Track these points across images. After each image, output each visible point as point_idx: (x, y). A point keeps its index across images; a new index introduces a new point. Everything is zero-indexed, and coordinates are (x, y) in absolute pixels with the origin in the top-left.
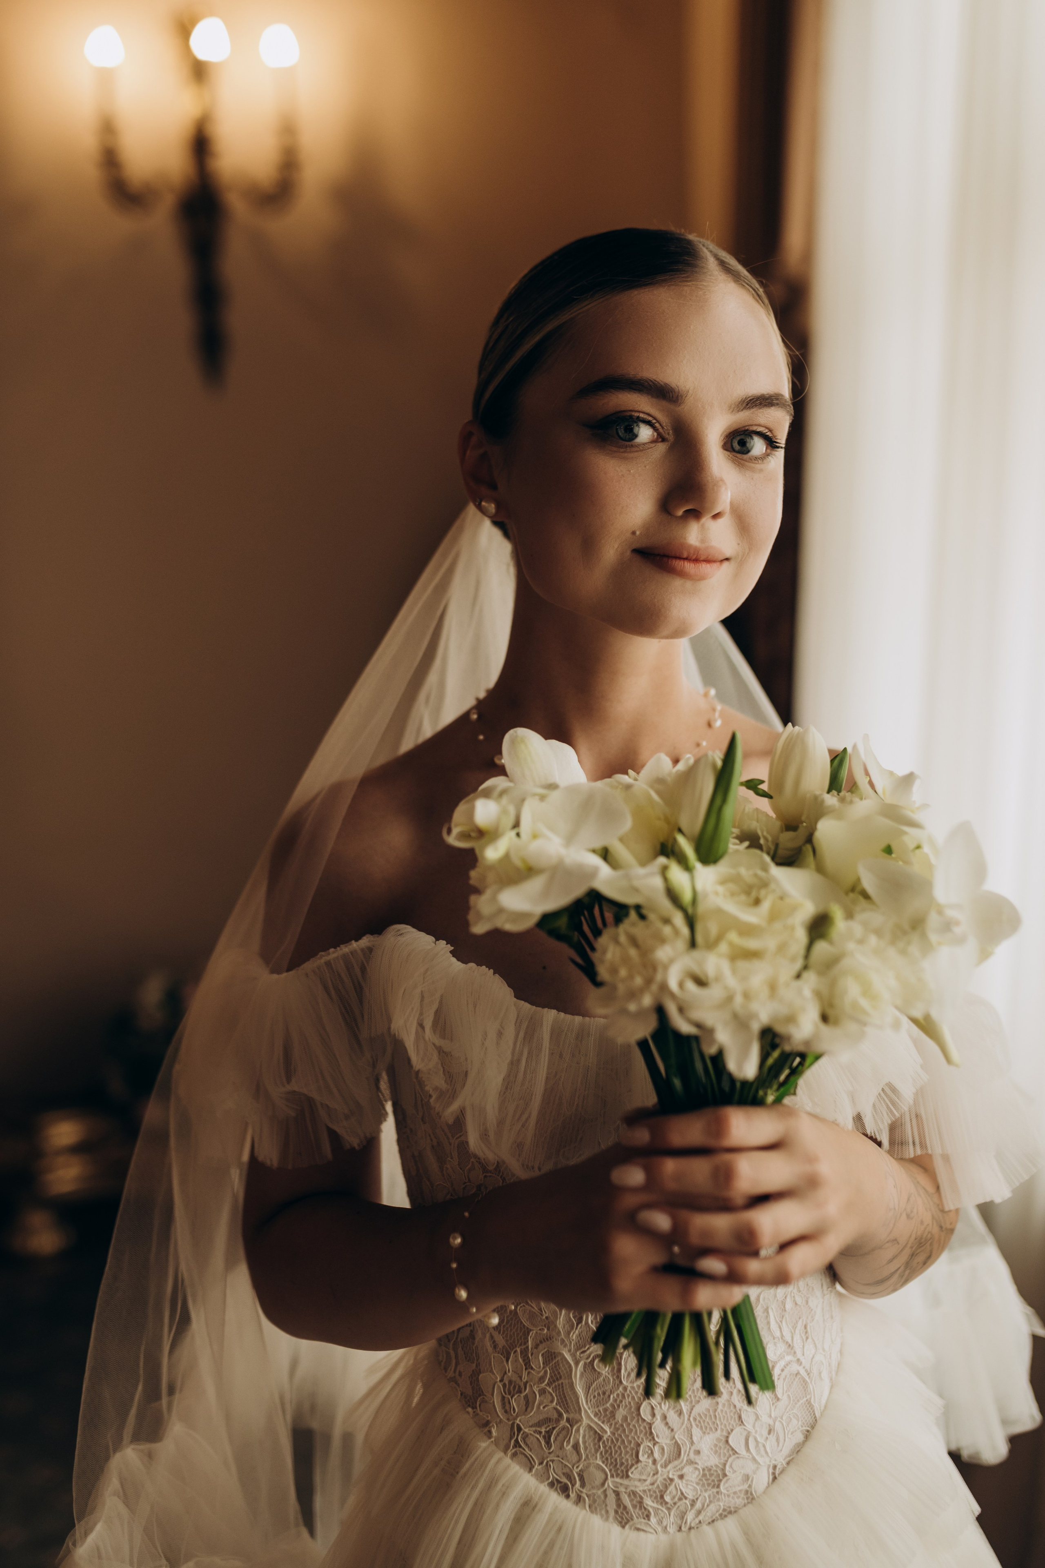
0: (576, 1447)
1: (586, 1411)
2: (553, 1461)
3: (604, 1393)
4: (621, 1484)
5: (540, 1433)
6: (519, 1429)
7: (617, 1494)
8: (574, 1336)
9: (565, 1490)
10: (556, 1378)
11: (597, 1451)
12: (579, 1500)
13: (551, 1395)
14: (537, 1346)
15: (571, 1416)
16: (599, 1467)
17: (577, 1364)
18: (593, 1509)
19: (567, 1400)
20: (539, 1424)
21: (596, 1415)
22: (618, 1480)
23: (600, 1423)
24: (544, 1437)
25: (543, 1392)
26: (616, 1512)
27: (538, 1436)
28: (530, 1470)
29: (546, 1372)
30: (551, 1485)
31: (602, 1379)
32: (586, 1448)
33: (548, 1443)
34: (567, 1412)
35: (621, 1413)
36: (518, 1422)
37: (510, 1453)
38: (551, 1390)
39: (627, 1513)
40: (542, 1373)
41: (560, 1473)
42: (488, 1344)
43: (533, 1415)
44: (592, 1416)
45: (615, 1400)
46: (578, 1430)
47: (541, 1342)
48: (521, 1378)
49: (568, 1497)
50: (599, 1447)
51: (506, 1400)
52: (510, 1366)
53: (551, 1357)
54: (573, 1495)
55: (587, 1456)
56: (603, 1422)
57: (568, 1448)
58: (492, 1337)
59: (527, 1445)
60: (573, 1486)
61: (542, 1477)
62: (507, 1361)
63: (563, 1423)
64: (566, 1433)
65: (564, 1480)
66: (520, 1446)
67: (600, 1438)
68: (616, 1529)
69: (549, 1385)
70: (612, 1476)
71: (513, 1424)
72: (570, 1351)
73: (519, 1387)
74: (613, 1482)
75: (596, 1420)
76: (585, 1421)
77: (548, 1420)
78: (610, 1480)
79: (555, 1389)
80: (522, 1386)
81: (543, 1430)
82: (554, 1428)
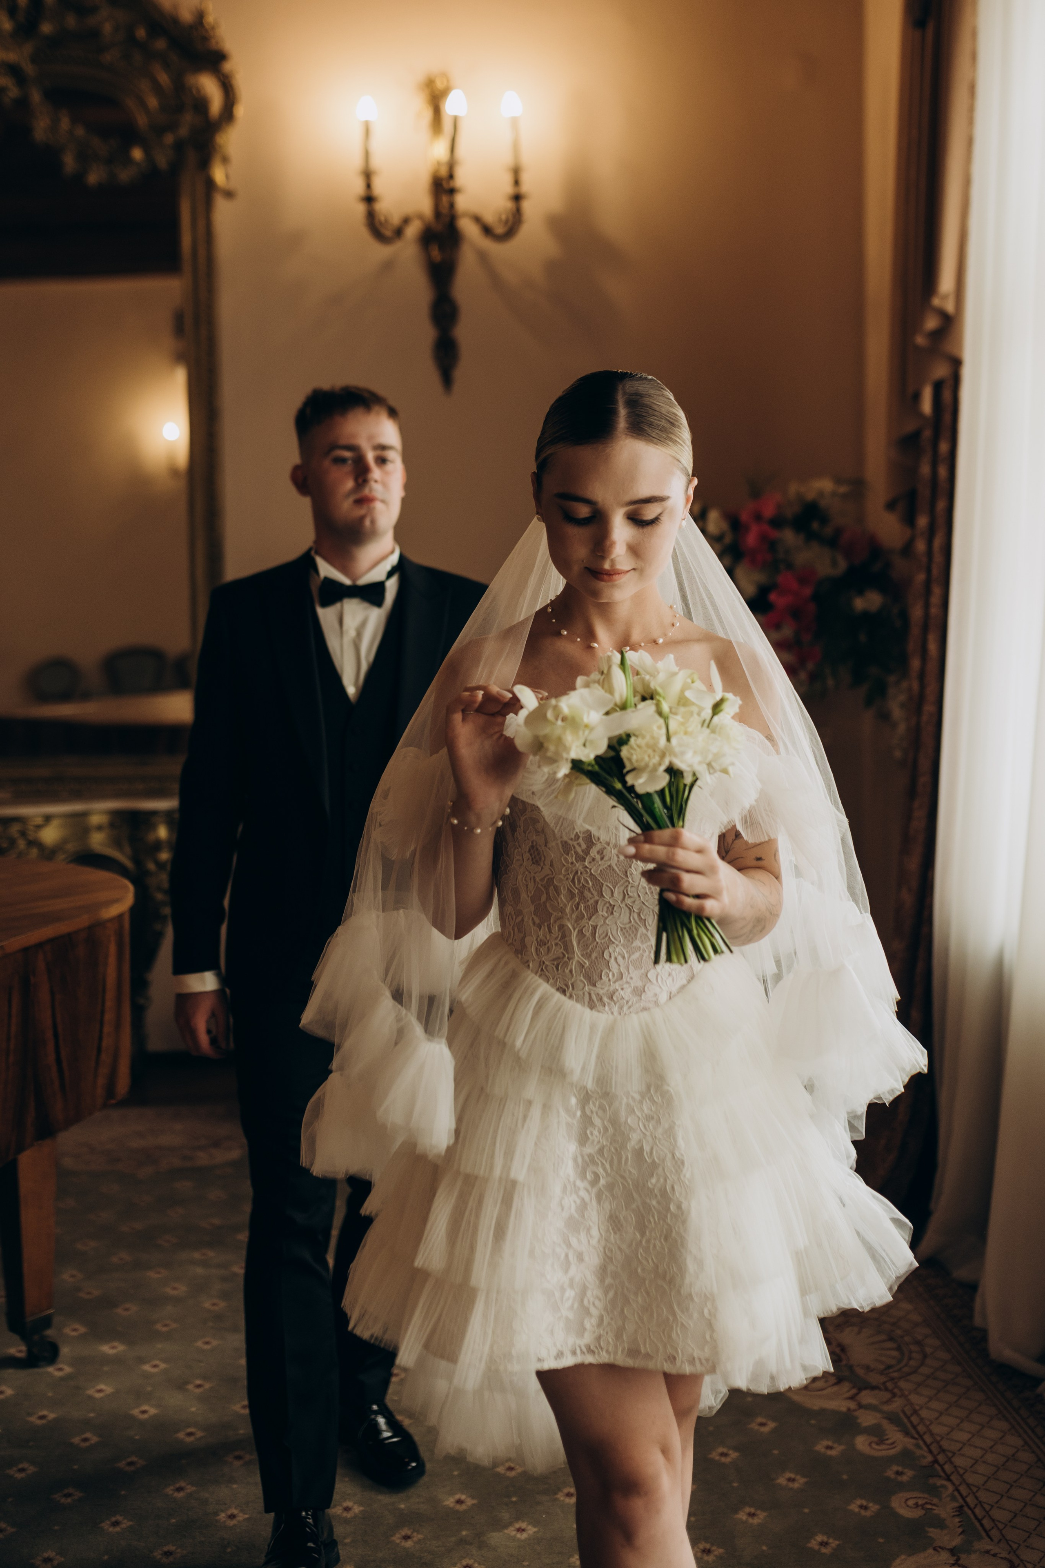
0: (571, 971)
1: (577, 953)
2: (559, 978)
3: (587, 945)
4: (592, 990)
5: (554, 964)
6: (544, 963)
7: (590, 994)
8: (574, 916)
9: (564, 992)
10: (564, 936)
11: (581, 973)
12: (571, 997)
13: (560, 945)
14: (555, 922)
15: (570, 956)
16: (581, 981)
17: (574, 930)
18: (577, 1001)
19: (568, 947)
20: (554, 960)
21: (582, 955)
22: (591, 987)
23: (584, 960)
24: (556, 966)
25: (556, 944)
26: (589, 1003)
27: (553, 966)
28: (548, 982)
29: (559, 935)
30: (558, 989)
31: (586, 938)
32: (576, 972)
33: (557, 969)
34: (568, 953)
35: (594, 955)
36: (543, 959)
37: (538, 974)
38: (561, 944)
39: (594, 1003)
40: (557, 935)
41: (562, 983)
42: (531, 922)
43: (551, 955)
44: (580, 956)
45: (592, 949)
46: (572, 963)
47: (557, 920)
48: (546, 938)
49: (565, 995)
50: (582, 971)
51: (538, 949)
52: (541, 933)
53: (562, 927)
54: (568, 994)
55: (576, 976)
56: (585, 959)
57: (567, 971)
58: (533, 919)
59: (547, 971)
60: (568, 989)
61: (552, 985)
62: (540, 931)
63: (566, 959)
64: (566, 964)
65: (564, 987)
66: (544, 971)
67: (583, 967)
68: (588, 1010)
69: (560, 941)
70: (588, 985)
71: (541, 961)
72: (571, 924)
73: (545, 942)
74: (589, 989)
75: (582, 958)
76: (576, 958)
77: (558, 958)
78: (586, 988)
79: (563, 943)
80: (547, 942)
81: (555, 963)
82: (560, 962)
